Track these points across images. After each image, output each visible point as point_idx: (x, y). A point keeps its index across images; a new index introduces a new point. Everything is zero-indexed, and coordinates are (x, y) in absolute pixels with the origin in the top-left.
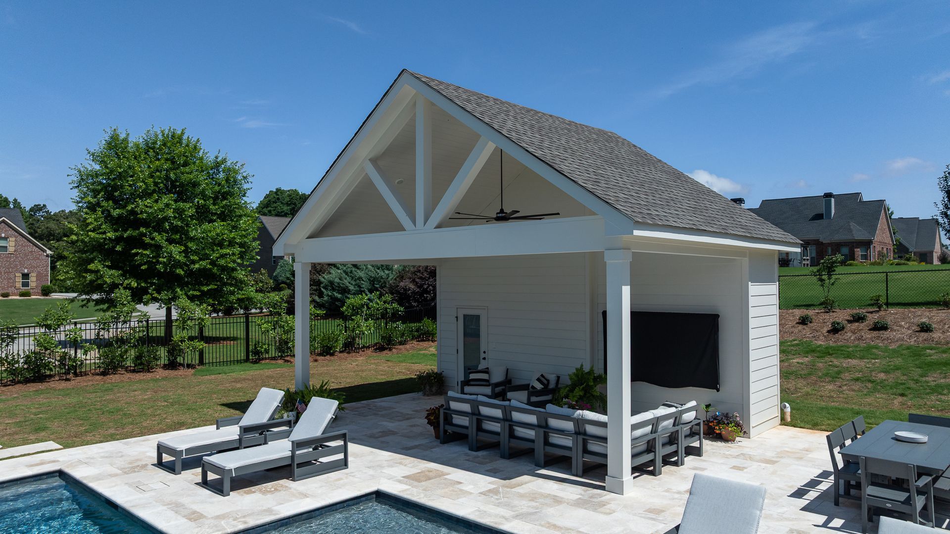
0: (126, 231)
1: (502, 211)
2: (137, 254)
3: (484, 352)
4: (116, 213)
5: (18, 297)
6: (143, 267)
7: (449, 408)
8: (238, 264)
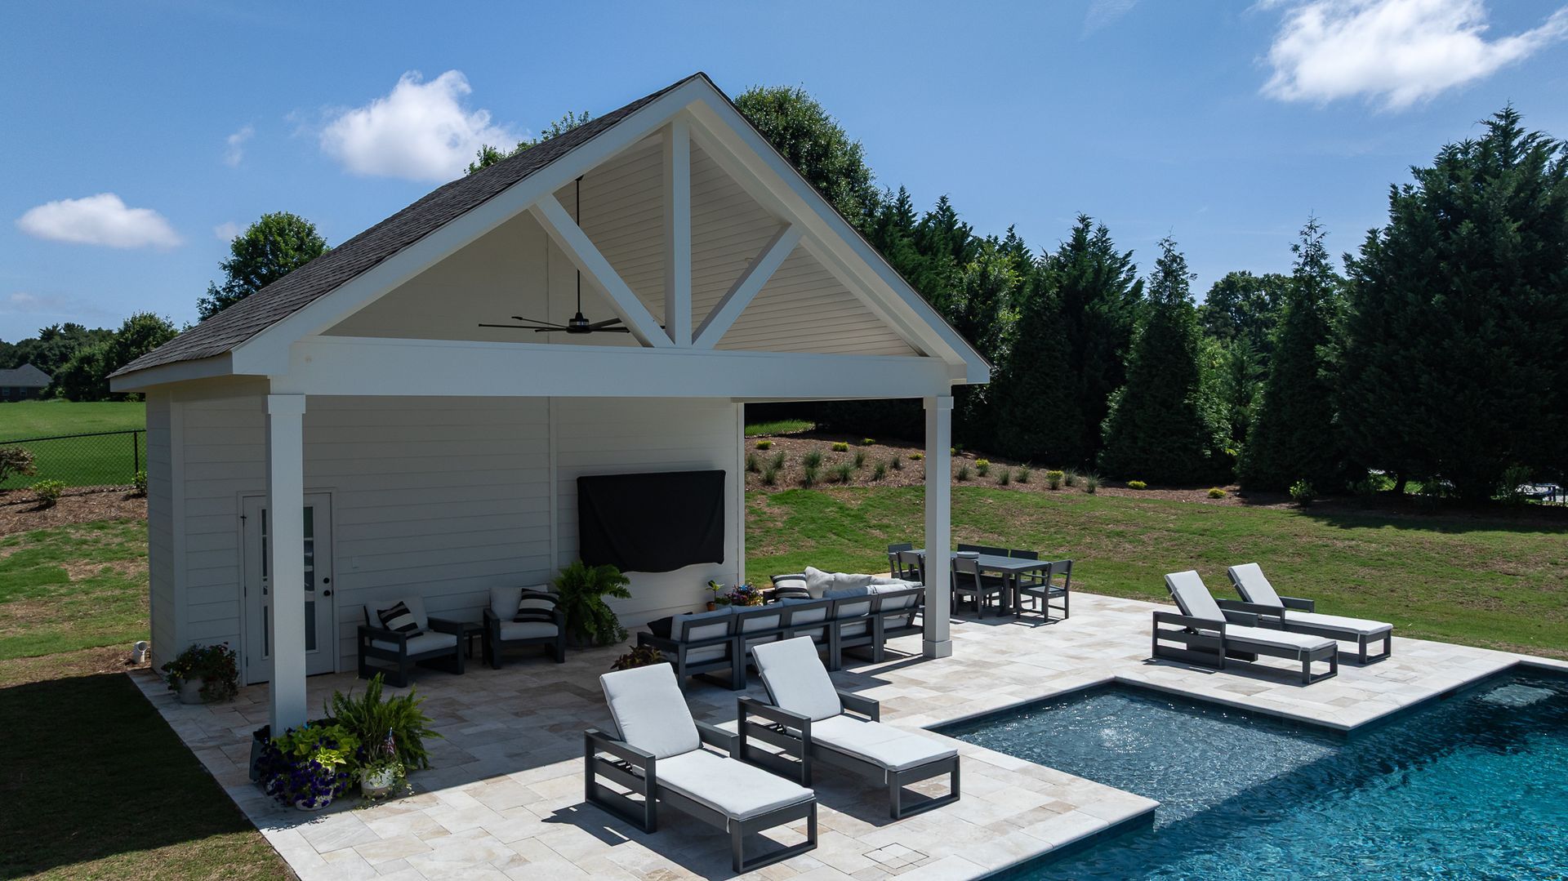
1: (579, 316)
3: (326, 581)
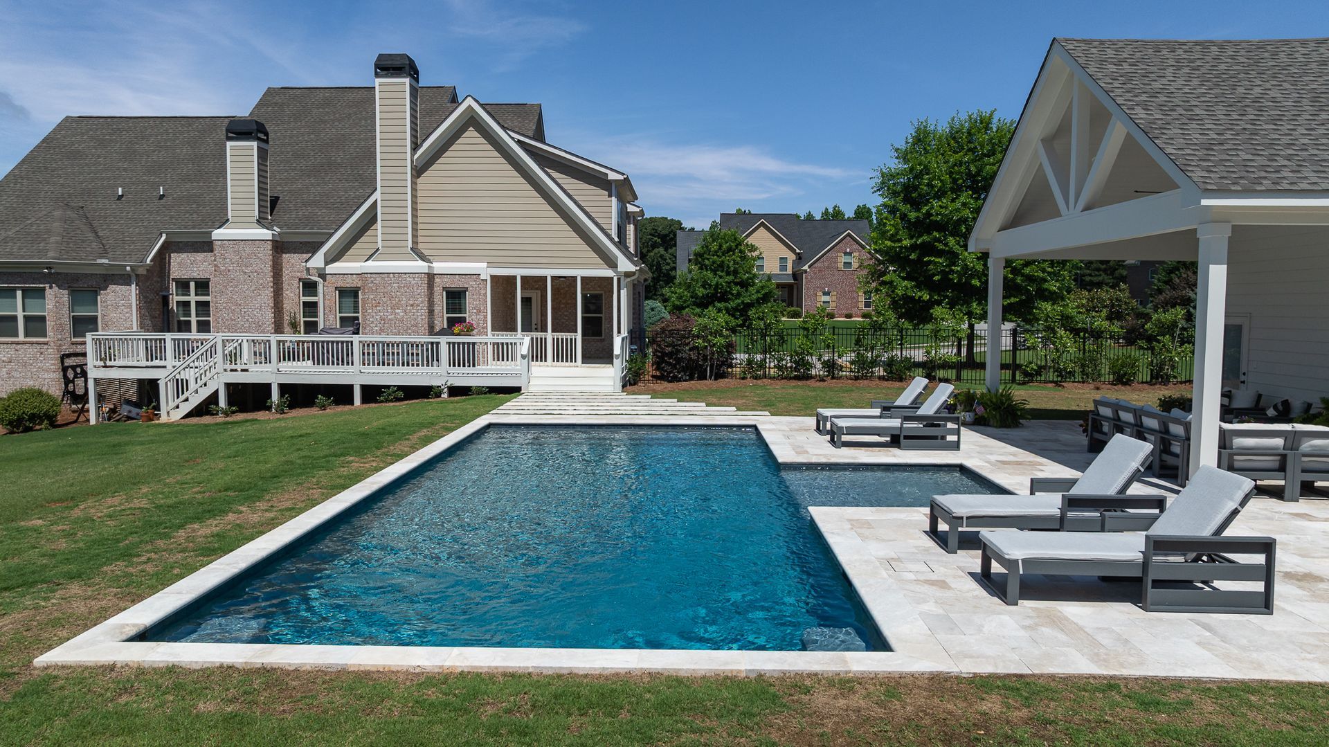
0: (920, 236)
2: (930, 262)
3: (1244, 374)
4: (913, 215)
5: (860, 319)
6: (936, 278)
7: (1098, 414)
8: (1048, 272)
